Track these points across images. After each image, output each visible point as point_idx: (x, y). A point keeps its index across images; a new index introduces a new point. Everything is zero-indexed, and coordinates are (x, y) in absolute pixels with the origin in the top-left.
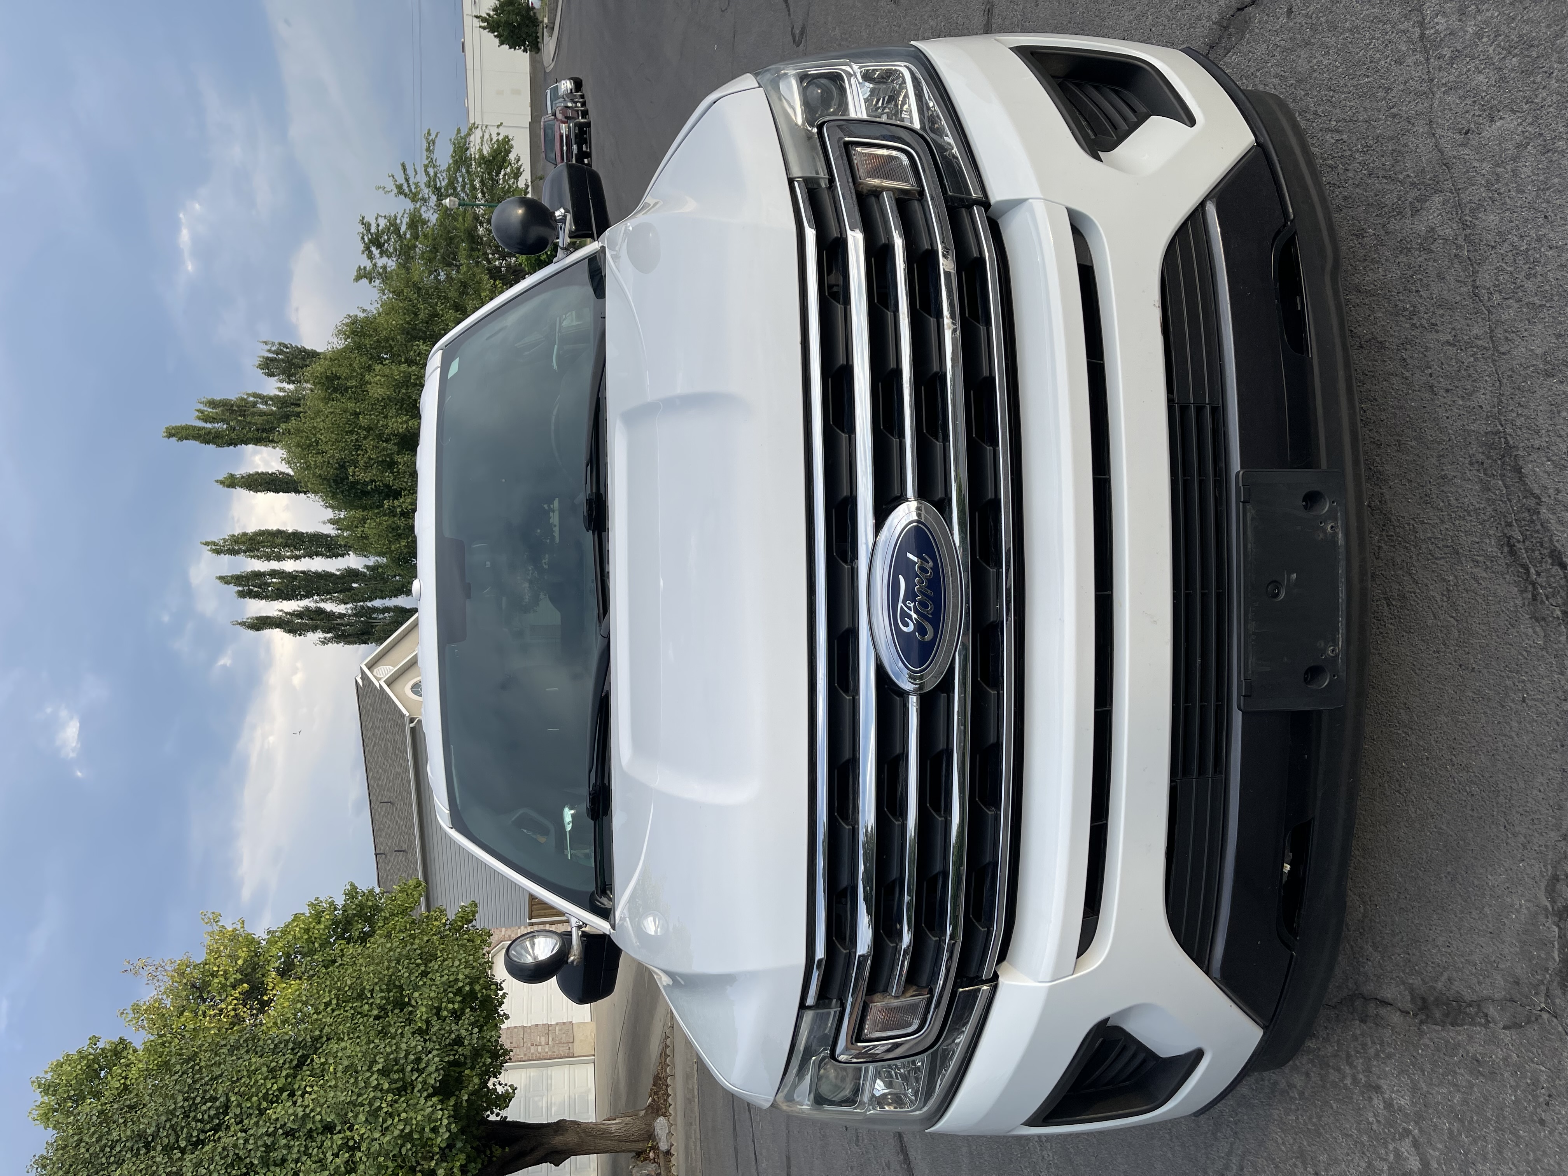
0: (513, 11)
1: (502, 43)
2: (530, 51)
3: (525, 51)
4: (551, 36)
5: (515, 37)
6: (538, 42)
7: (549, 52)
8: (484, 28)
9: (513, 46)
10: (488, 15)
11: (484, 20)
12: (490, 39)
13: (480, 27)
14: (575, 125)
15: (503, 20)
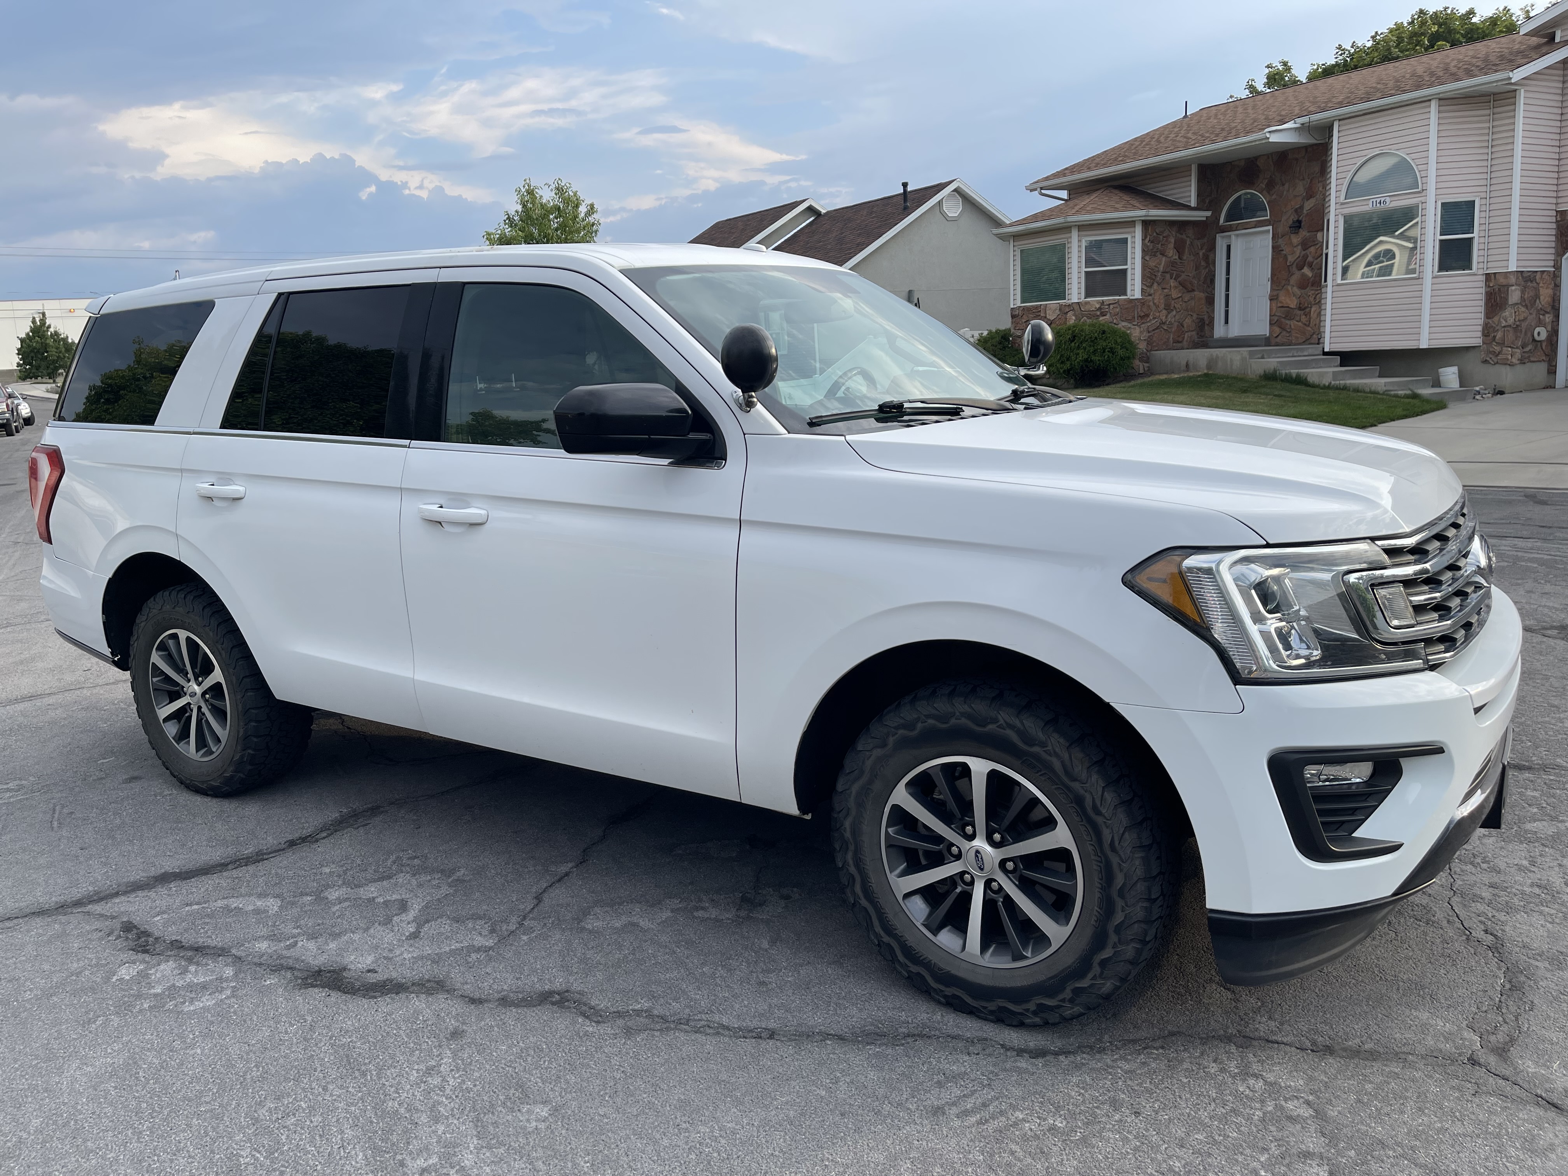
0: (60, 352)
1: (22, 341)
2: (20, 371)
3: (19, 365)
4: (48, 391)
5: (32, 354)
6: (31, 378)
7: (28, 391)
8: (34, 321)
9: (20, 351)
10: (49, 327)
11: (43, 321)
12: (24, 329)
13: (34, 318)
14: (8, 420)
15: (48, 341)
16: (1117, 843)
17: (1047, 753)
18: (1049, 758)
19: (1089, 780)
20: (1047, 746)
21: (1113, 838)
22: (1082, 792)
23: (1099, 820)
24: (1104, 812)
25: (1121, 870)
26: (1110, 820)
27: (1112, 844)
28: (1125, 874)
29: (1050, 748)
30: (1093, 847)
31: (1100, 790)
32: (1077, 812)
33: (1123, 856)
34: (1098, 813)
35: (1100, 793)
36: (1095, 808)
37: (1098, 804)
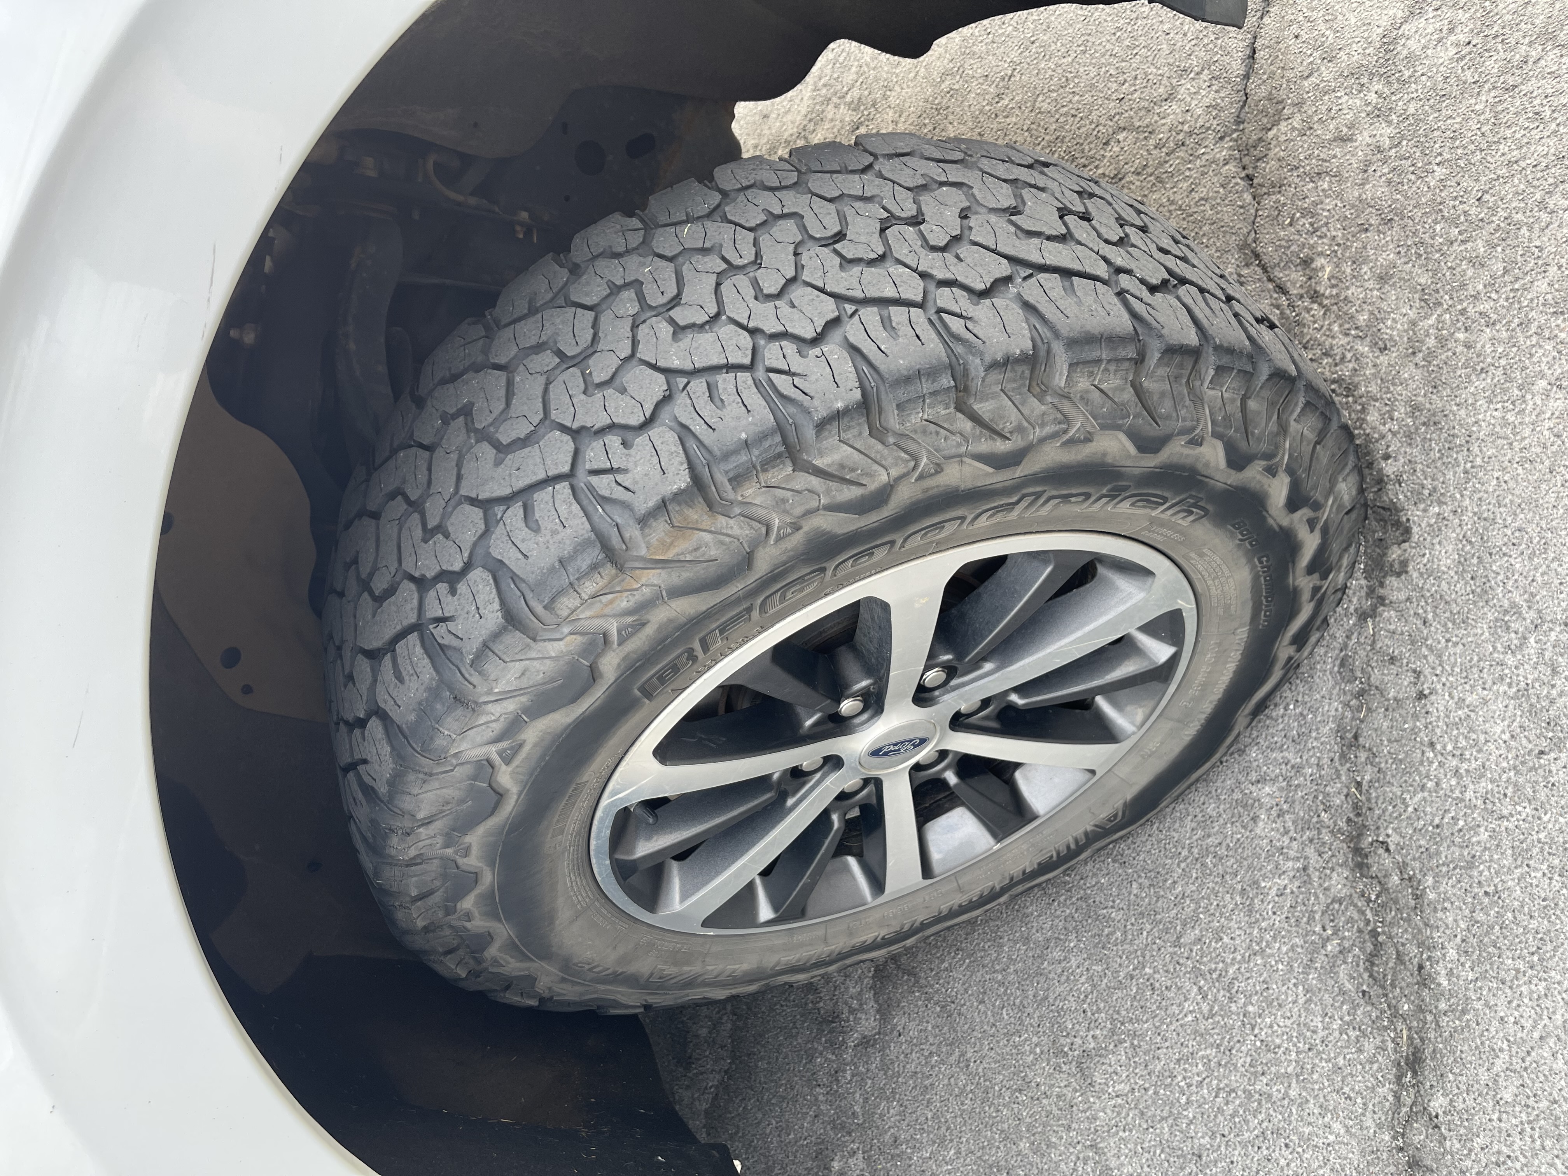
16: (1001, 447)
17: (631, 635)
18: (649, 630)
19: (761, 512)
20: (605, 635)
21: (980, 458)
22: (796, 540)
23: (905, 495)
24: (884, 478)
25: (1088, 439)
26: (915, 458)
27: (998, 462)
28: (1103, 427)
29: (613, 628)
30: (984, 517)
31: (805, 480)
32: (857, 556)
33: (1049, 429)
34: (882, 496)
35: (815, 482)
36: (861, 507)
37: (850, 493)
